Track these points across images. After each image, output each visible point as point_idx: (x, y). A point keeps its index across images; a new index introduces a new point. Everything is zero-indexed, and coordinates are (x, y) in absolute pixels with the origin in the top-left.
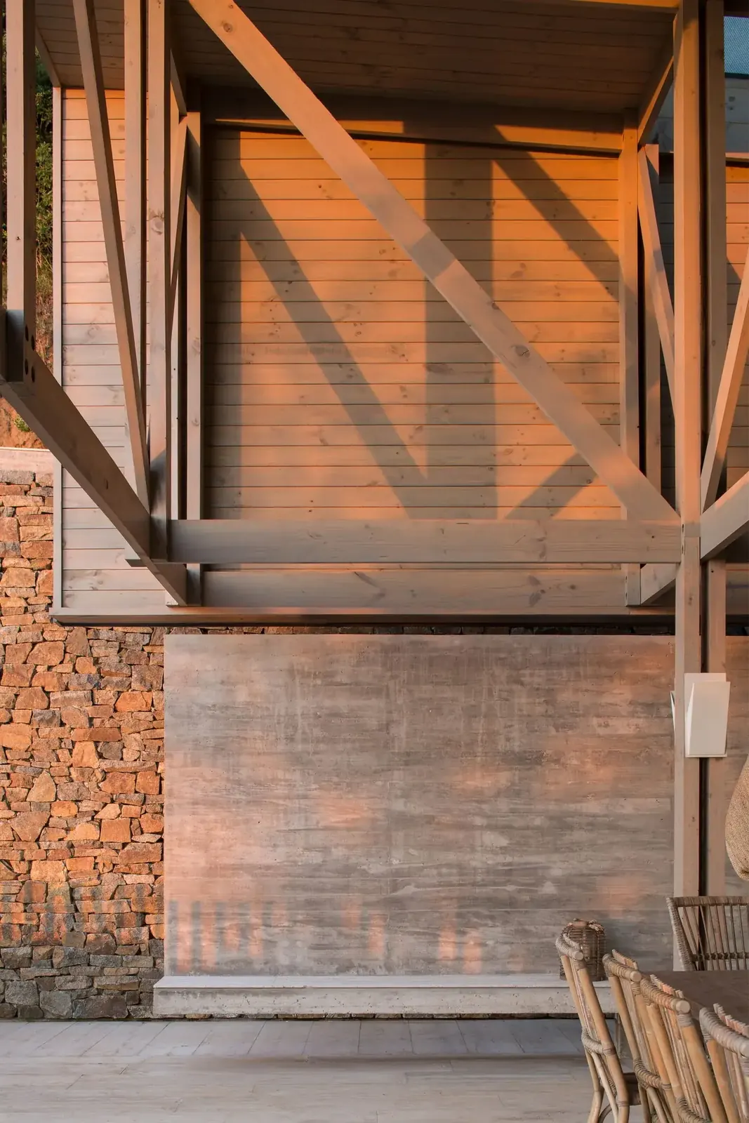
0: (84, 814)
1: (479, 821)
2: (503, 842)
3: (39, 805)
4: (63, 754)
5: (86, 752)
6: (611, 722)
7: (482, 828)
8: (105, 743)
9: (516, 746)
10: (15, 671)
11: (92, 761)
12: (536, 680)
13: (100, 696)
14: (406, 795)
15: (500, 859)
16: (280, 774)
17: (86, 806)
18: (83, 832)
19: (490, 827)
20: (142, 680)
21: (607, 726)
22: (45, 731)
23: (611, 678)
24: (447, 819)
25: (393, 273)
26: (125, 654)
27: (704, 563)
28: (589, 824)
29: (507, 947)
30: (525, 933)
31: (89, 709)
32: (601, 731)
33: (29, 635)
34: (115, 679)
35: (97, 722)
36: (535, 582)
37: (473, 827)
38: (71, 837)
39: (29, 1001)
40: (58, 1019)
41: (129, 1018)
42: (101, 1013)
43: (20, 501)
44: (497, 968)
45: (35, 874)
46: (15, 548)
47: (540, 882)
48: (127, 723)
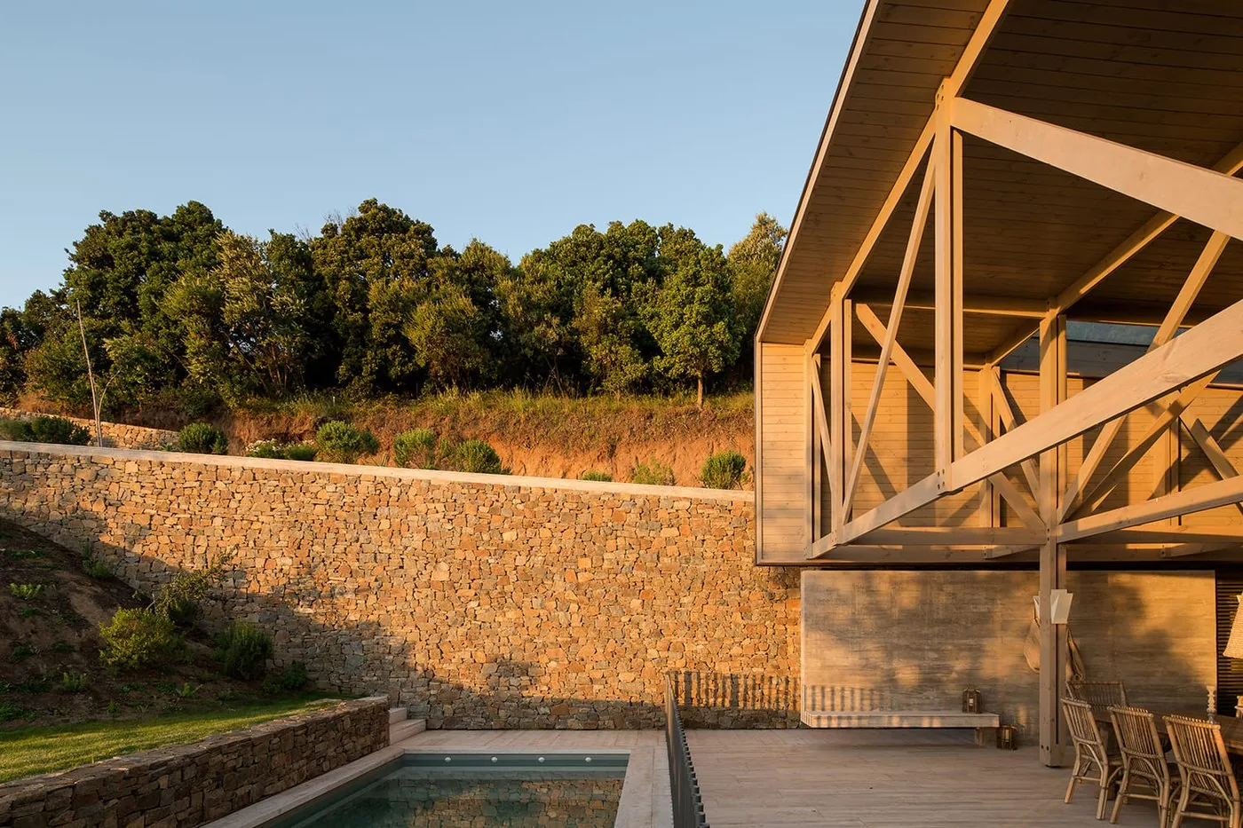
0: (736, 643)
1: (927, 647)
2: (936, 656)
3: (719, 639)
4: (728, 618)
5: (737, 617)
6: (979, 606)
7: (928, 650)
8: (746, 614)
9: (941, 616)
10: (709, 583)
11: (739, 620)
12: (949, 589)
13: (743, 593)
14: (898, 637)
15: (935, 663)
16: (849, 628)
17: (737, 639)
18: (736, 650)
19: (930, 650)
20: (760, 587)
21: (976, 608)
22: (721, 607)
23: (977, 588)
24: (914, 646)
25: (890, 420)
26: (752, 576)
27: (1057, 544)
28: (970, 649)
29: (938, 700)
30: (945, 693)
31: (738, 598)
32: (974, 610)
33: (715, 568)
34: (749, 586)
35: (742, 605)
36: (949, 549)
37: (924, 650)
38: (731, 652)
39: (715, 722)
40: (726, 729)
41: (754, 728)
42: (743, 726)
43: (711, 511)
44: (934, 708)
45: (716, 668)
46: (709, 531)
47: (951, 672)
48: (753, 605)
